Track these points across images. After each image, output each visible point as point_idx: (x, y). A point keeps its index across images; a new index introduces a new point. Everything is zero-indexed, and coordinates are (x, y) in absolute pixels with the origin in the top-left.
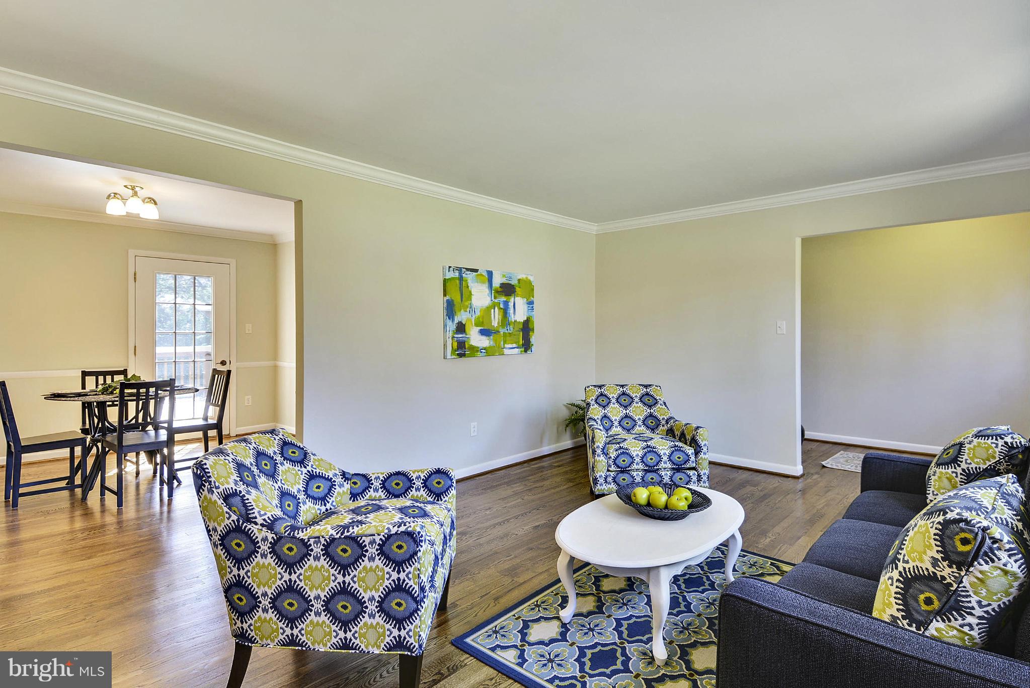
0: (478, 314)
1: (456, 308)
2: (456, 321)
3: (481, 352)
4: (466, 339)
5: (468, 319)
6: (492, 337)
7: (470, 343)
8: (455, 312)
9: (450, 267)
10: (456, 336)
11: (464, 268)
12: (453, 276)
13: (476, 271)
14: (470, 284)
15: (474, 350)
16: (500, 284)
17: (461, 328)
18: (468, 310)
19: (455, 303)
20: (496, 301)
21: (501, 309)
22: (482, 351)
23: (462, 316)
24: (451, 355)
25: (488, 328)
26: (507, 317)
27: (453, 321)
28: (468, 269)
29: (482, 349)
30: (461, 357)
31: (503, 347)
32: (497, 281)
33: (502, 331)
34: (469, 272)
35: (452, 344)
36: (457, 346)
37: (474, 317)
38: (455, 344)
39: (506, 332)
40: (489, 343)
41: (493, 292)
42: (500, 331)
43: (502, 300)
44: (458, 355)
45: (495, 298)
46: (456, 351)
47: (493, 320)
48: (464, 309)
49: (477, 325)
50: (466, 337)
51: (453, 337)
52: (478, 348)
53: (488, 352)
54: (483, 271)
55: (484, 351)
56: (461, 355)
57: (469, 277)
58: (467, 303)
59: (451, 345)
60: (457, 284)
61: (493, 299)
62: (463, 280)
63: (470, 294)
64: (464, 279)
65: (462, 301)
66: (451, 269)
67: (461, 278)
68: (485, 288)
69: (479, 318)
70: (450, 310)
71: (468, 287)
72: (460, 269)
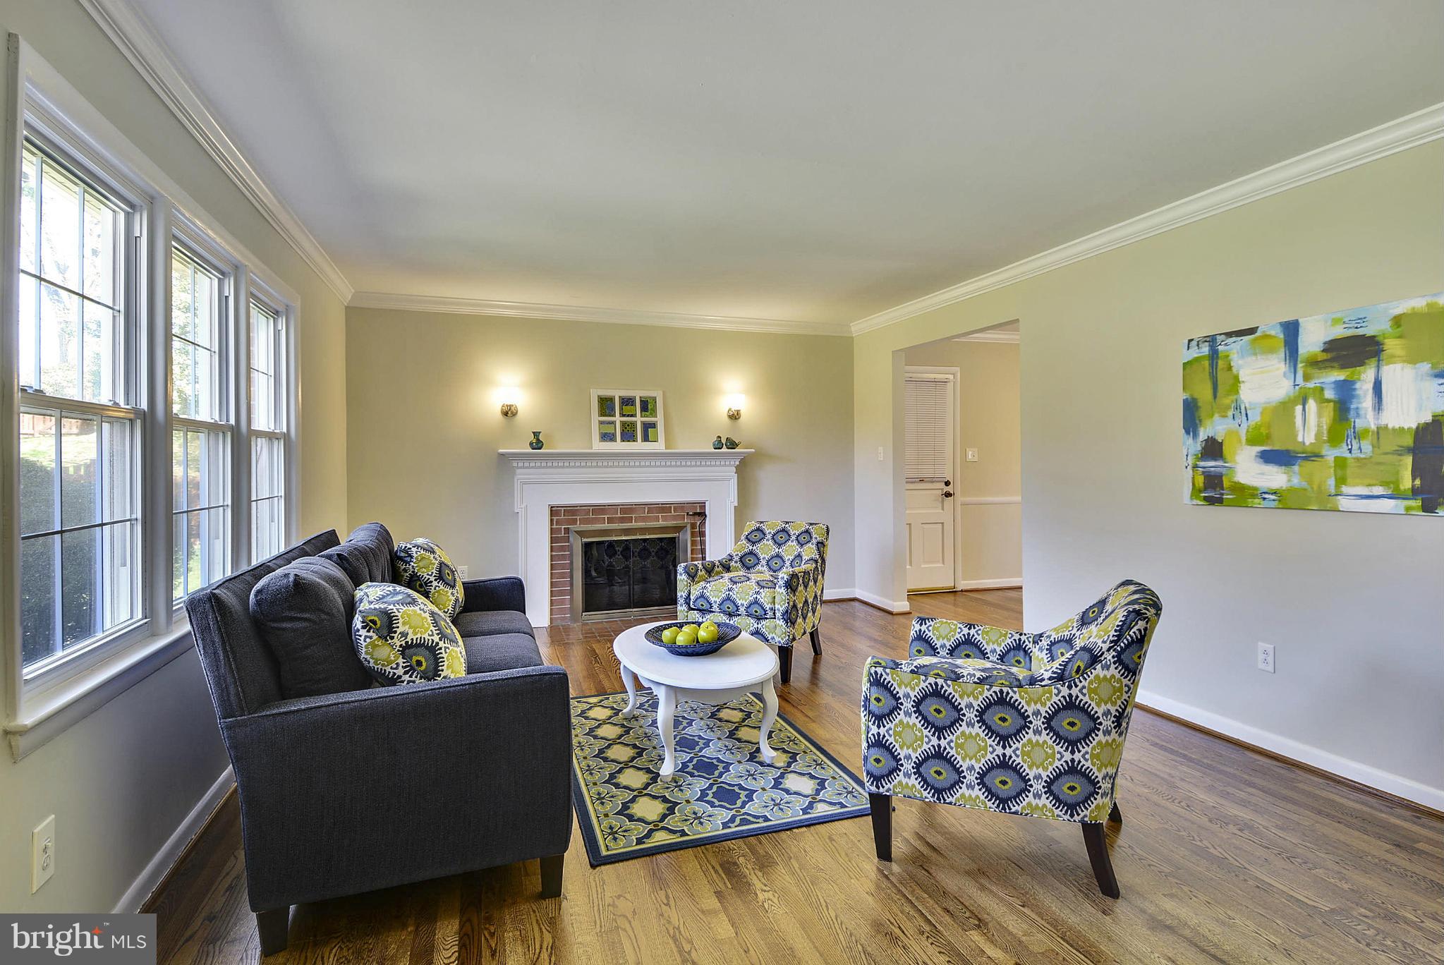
0: (1255, 418)
1: (1203, 413)
2: (1203, 435)
3: (1264, 499)
4: (1224, 471)
5: (1230, 433)
6: (1296, 468)
7: (1236, 479)
8: (1200, 421)
9: (1190, 341)
10: (1202, 464)
11: (1221, 334)
12: (1196, 356)
13: (1252, 331)
14: (1236, 361)
15: (1245, 495)
16: (1325, 343)
17: (1213, 449)
18: (1230, 413)
19: (1200, 404)
20: (1311, 385)
21: (1328, 401)
22: (1266, 496)
23: (1214, 427)
24: (1192, 499)
25: (1283, 448)
26: (1347, 420)
27: (1195, 436)
28: (1229, 335)
29: (1264, 493)
30: (1213, 504)
31: (1333, 491)
32: (1312, 340)
33: (1330, 454)
34: (1234, 339)
35: (1193, 478)
36: (1204, 483)
37: (1244, 425)
38: (1200, 480)
39: (1347, 455)
40: (1289, 481)
41: (1300, 365)
42: (1324, 452)
43: (1333, 379)
44: (1206, 499)
45: (1307, 378)
46: (1200, 491)
47: (1301, 428)
48: (1219, 412)
49: (1252, 442)
50: (1225, 467)
51: (1195, 467)
52: (1255, 489)
53: (1284, 500)
54: (1270, 325)
55: (1273, 497)
56: (1211, 501)
57: (1234, 350)
58: (1227, 401)
59: (1190, 480)
60: (1204, 369)
61: (1300, 380)
62: (1218, 357)
63: (1236, 380)
64: (1220, 355)
65: (1215, 396)
66: (1194, 343)
67: (1214, 355)
68: (1276, 364)
69: (1257, 427)
70: (1192, 416)
71: (1230, 368)
72: (1211, 340)
